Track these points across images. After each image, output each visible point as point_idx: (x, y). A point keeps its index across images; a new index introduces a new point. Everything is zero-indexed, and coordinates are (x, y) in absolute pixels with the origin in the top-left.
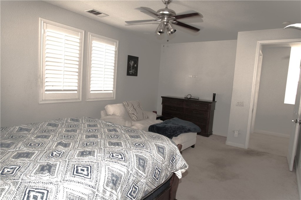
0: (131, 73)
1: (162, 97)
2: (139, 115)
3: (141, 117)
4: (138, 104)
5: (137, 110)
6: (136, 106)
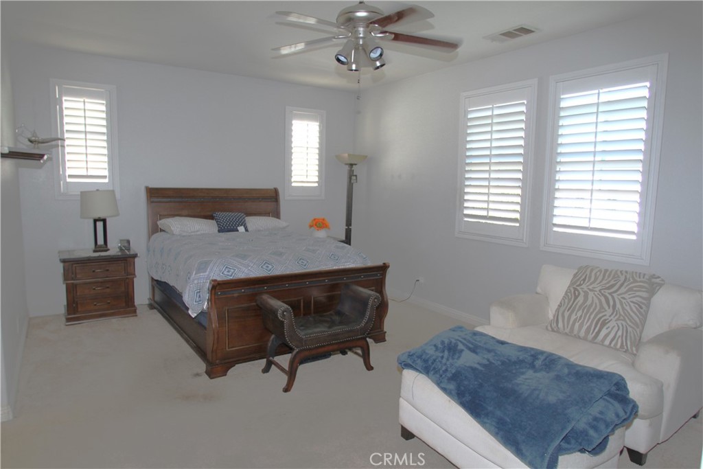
2: (573, 317)
3: (581, 327)
4: (612, 282)
5: (581, 299)
6: (591, 287)
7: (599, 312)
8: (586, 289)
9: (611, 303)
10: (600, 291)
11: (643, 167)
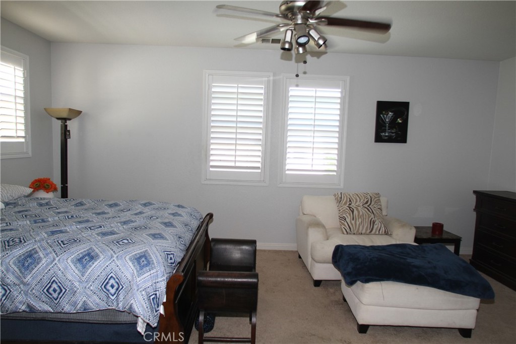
0: (386, 136)
1: (475, 192)
2: (358, 223)
3: (363, 227)
4: (366, 200)
5: (356, 212)
6: (357, 204)
7: (369, 218)
8: (355, 206)
9: (371, 211)
10: (363, 205)
11: (339, 135)
